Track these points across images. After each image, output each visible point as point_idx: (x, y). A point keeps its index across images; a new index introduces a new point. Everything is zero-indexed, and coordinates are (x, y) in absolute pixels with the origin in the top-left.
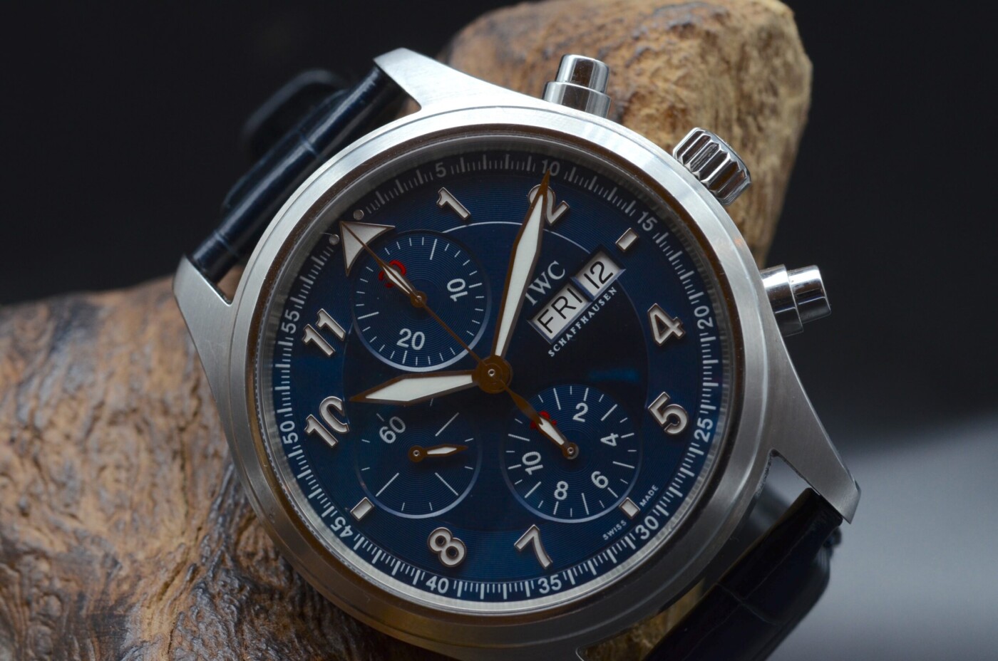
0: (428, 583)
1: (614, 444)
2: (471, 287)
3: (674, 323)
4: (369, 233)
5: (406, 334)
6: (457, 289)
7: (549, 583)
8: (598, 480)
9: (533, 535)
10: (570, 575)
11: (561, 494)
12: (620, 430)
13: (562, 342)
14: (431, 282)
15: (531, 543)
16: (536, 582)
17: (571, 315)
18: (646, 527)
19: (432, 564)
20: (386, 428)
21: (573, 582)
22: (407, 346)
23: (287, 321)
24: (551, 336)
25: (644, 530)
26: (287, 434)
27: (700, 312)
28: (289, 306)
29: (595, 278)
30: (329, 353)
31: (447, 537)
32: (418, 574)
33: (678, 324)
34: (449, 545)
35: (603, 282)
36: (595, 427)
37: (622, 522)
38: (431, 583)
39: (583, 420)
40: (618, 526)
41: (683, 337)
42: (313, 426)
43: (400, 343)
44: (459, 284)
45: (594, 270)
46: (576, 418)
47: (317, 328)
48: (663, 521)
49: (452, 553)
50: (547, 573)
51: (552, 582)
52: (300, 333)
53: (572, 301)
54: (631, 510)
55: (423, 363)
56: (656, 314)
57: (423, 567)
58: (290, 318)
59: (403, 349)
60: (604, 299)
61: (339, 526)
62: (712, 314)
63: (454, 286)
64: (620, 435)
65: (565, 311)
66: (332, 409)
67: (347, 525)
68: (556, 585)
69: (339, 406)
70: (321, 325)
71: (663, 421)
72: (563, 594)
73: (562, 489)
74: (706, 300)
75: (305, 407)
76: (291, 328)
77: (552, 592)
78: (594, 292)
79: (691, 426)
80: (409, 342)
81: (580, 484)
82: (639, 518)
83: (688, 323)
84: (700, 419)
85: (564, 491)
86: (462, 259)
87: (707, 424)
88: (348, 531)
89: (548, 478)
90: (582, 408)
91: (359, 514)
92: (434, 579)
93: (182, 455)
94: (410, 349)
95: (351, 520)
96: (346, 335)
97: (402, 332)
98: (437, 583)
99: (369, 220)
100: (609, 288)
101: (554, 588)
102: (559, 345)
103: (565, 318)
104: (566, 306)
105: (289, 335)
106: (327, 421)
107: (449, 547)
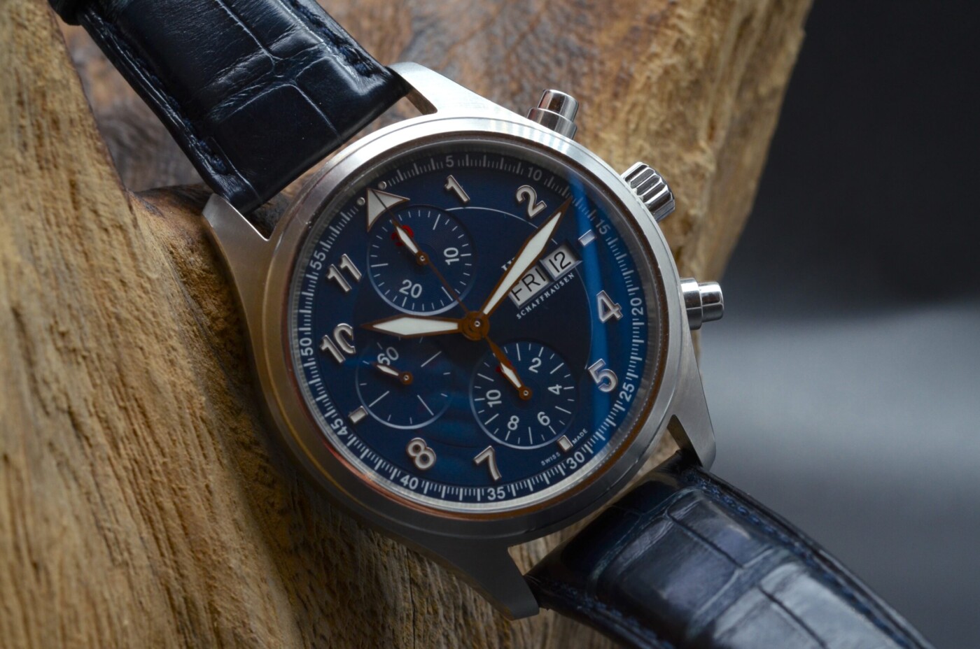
0: (402, 480)
1: (558, 393)
2: (462, 255)
3: (614, 307)
4: (391, 201)
5: (407, 284)
6: (451, 256)
7: (496, 492)
8: (542, 418)
9: (487, 454)
10: (513, 488)
11: (513, 425)
12: (564, 383)
13: (528, 309)
14: (431, 246)
15: (486, 461)
16: (486, 491)
17: (535, 289)
18: (575, 460)
19: (408, 466)
20: (383, 355)
21: (514, 494)
22: (407, 293)
23: (315, 260)
24: (519, 303)
25: (573, 462)
26: (304, 348)
27: (635, 302)
28: (319, 248)
29: (557, 264)
30: (347, 290)
31: (422, 447)
32: (395, 472)
33: (617, 309)
34: (423, 452)
35: (563, 268)
36: (545, 378)
37: (557, 453)
38: (405, 480)
39: (536, 371)
40: (553, 456)
41: (621, 319)
42: (326, 345)
43: (402, 290)
44: (453, 252)
45: (557, 257)
46: (531, 368)
47: (339, 268)
48: (589, 457)
49: (425, 459)
50: (495, 484)
51: (499, 492)
52: (325, 271)
53: (538, 279)
54: (565, 445)
55: (418, 309)
56: (601, 299)
57: (399, 468)
58: (318, 257)
59: (404, 295)
60: (564, 281)
61: (337, 426)
62: (644, 305)
63: (449, 253)
64: (563, 387)
65: (532, 286)
66: (343, 334)
67: (344, 425)
68: (501, 494)
69: (349, 332)
70: (343, 266)
71: (597, 381)
72: (504, 502)
73: (514, 422)
74: (641, 294)
75: (322, 328)
76: (317, 266)
77: (497, 500)
78: (555, 274)
79: (619, 388)
80: (409, 290)
81: (528, 420)
82: (570, 453)
83: (626, 309)
84: (625, 384)
85: (515, 423)
86: (458, 233)
87: (630, 388)
88: (344, 431)
89: (504, 412)
90: (537, 362)
91: (356, 418)
92: (407, 477)
94: (409, 296)
95: (348, 422)
96: (361, 278)
97: (404, 282)
98: (409, 481)
99: (391, 190)
100: (569, 273)
101: (499, 497)
102: (526, 311)
103: (530, 290)
104: (533, 282)
105: (315, 270)
106: (339, 343)
107: (423, 454)
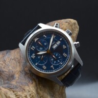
4: (37, 39)
8: (58, 61)
9: (52, 66)
10: (56, 70)
12: (60, 56)
19: (43, 69)
24: (54, 48)
30: (33, 50)
36: (58, 56)
37: (61, 65)
48: (64, 64)
52: (31, 48)
55: (42, 51)
56: (64, 46)
68: (54, 71)
70: (33, 47)
71: (64, 55)
73: (55, 62)
75: (31, 55)
78: (58, 44)
79: (67, 56)
83: (67, 47)
88: (35, 66)
91: (36, 64)
93: (19, 63)
96: (35, 48)
97: (40, 48)
98: (43, 71)
103: (55, 46)
106: (33, 56)
107: (45, 67)
